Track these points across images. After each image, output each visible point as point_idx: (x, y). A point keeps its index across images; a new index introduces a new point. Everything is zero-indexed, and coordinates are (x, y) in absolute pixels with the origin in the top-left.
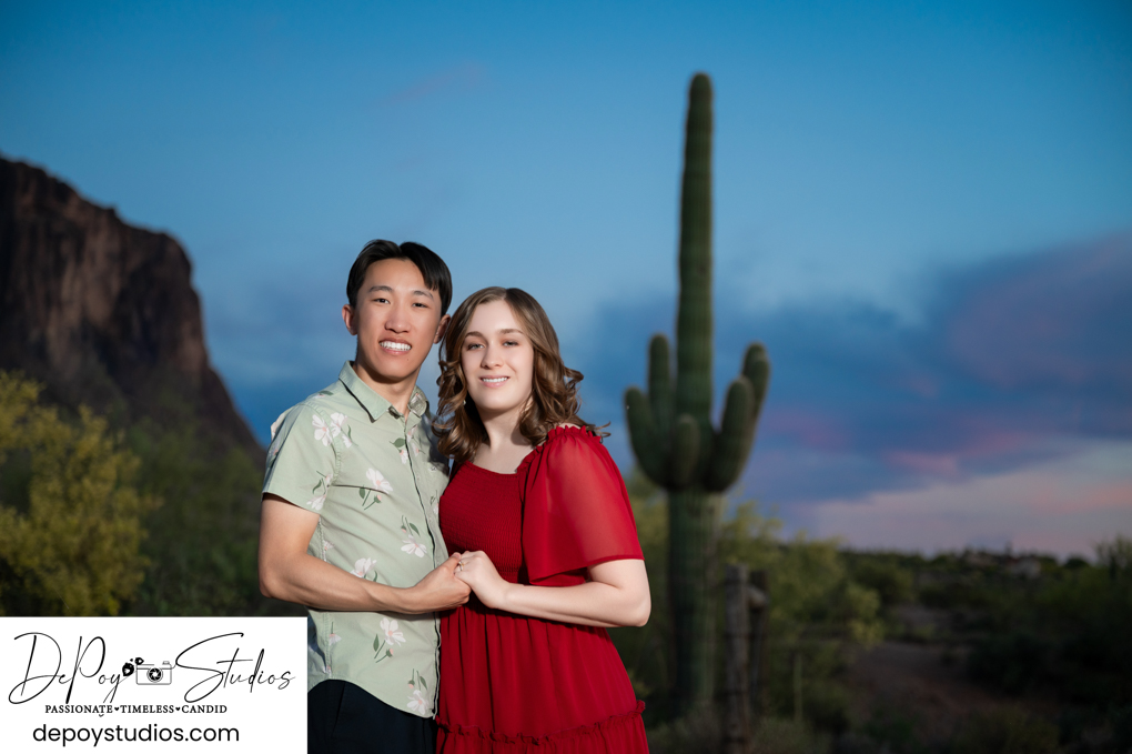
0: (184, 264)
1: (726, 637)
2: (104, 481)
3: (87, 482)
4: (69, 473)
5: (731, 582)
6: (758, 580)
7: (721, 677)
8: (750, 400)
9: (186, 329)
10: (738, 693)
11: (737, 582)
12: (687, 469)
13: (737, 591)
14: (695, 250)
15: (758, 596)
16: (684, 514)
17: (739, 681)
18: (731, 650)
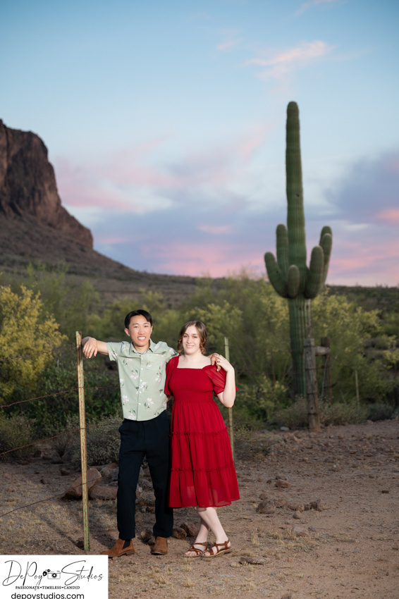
1: (306, 370)
3: (26, 318)
4: (18, 315)
5: (307, 347)
6: (325, 343)
8: (323, 255)
9: (47, 186)
10: (313, 394)
11: (310, 346)
12: (294, 290)
13: (310, 350)
14: (294, 186)
15: (322, 350)
16: (295, 309)
17: (313, 388)
18: (309, 375)
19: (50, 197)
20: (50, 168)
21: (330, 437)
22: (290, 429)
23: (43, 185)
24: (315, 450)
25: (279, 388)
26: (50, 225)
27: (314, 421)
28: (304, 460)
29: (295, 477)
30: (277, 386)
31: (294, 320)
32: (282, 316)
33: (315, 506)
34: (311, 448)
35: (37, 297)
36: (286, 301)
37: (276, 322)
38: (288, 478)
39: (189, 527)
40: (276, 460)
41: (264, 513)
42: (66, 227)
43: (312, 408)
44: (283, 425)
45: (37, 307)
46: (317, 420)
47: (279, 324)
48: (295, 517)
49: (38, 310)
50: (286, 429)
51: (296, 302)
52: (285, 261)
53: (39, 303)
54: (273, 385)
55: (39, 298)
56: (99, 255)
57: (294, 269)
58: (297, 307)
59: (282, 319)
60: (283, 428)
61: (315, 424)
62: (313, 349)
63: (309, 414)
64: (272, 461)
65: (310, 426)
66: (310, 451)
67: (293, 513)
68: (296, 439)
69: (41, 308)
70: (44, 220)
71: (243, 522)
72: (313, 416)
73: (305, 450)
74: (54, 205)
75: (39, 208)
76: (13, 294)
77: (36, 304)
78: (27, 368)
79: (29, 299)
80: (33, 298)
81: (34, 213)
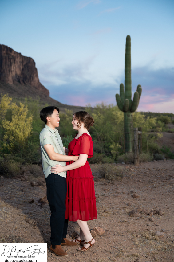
0: (34, 63)
1: (134, 140)
2: (25, 115)
3: (22, 116)
4: (18, 114)
5: (135, 131)
6: (140, 129)
7: (133, 147)
8: (138, 96)
9: (35, 75)
10: (136, 150)
11: (136, 131)
12: (127, 109)
13: (136, 132)
14: (128, 68)
15: (140, 132)
16: (127, 116)
17: (136, 148)
18: (135, 143)
19: (36, 79)
20: (36, 69)
21: (145, 169)
22: (126, 163)
23: (33, 75)
24: (142, 175)
25: (118, 146)
26: (36, 88)
27: (136, 161)
28: (139, 181)
29: (139, 191)
30: (118, 145)
31: (126, 120)
32: (120, 119)
33: (158, 213)
34: (140, 174)
35: (26, 107)
36: (123, 113)
37: (118, 121)
38: (137, 192)
39: (98, 230)
40: (127, 181)
41: (133, 217)
42: (41, 89)
43: (136, 156)
44: (123, 162)
46: (138, 161)
47: (119, 122)
48: (150, 220)
49: (27, 113)
50: (124, 163)
51: (127, 113)
52: (123, 97)
53: (27, 110)
54: (116, 145)
55: (27, 108)
56: (51, 99)
57: (127, 100)
58: (127, 115)
59: (120, 120)
60: (123, 163)
61: (137, 162)
62: (137, 132)
63: (135, 158)
64: (125, 181)
65: (135, 163)
66: (139, 176)
67: (148, 217)
68: (131, 169)
70: (34, 86)
71: (125, 224)
72: (136, 159)
73: (138, 176)
74: (37, 81)
75: (32, 83)
76: (16, 106)
77: (26, 110)
78: (21, 136)
79: (23, 108)
80: (24, 108)
81: (30, 84)
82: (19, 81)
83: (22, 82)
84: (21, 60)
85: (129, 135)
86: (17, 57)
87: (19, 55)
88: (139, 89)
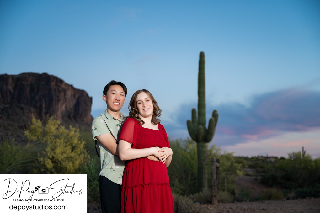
1: (212, 174)
6: (218, 161)
8: (214, 122)
10: (214, 186)
11: (213, 161)
12: (201, 138)
13: (213, 163)
14: (202, 90)
17: (214, 183)
18: (212, 176)
21: (226, 208)
22: (200, 203)
27: (214, 200)
31: (199, 152)
35: (77, 131)
43: (214, 193)
45: (77, 136)
46: (216, 200)
51: (200, 144)
52: (196, 124)
57: (201, 128)
58: (201, 146)
60: (197, 203)
62: (215, 163)
63: (212, 196)
65: (213, 202)
68: (209, 208)
69: (79, 137)
72: (214, 197)
76: (65, 130)
77: (77, 135)
78: (70, 166)
79: (73, 132)
80: (75, 131)
81: (83, 120)
82: (69, 117)
83: (72, 118)
84: (73, 93)
85: (203, 170)
86: (69, 90)
87: (70, 87)
88: (215, 114)
